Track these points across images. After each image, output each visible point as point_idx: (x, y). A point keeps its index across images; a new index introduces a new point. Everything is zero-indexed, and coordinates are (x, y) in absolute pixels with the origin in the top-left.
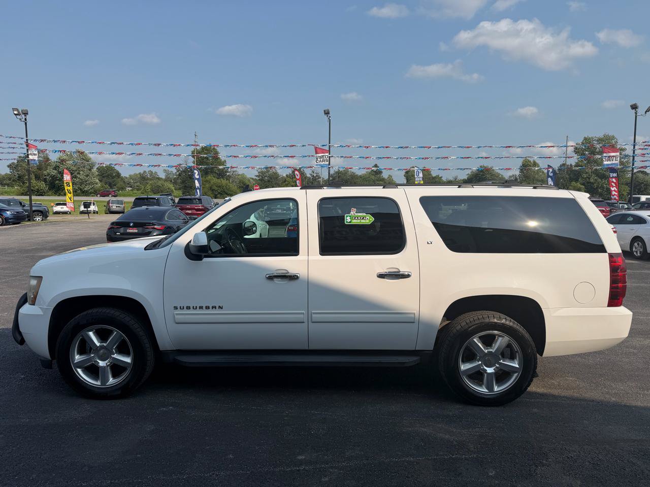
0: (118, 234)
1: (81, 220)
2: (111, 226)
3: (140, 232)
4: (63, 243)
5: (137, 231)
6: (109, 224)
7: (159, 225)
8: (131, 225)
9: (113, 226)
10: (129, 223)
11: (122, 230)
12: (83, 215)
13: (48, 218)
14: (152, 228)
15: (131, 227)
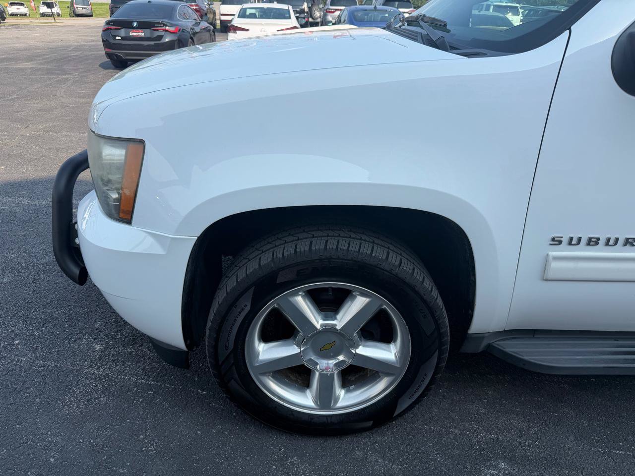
0: (117, 38)
1: (46, 23)
2: (107, 26)
3: (148, 35)
4: (38, 51)
5: (143, 34)
6: (104, 24)
7: (172, 25)
8: (135, 24)
9: (110, 27)
10: (131, 23)
11: (123, 32)
12: (45, 18)
13: (6, 21)
14: (164, 30)
15: (134, 28)
